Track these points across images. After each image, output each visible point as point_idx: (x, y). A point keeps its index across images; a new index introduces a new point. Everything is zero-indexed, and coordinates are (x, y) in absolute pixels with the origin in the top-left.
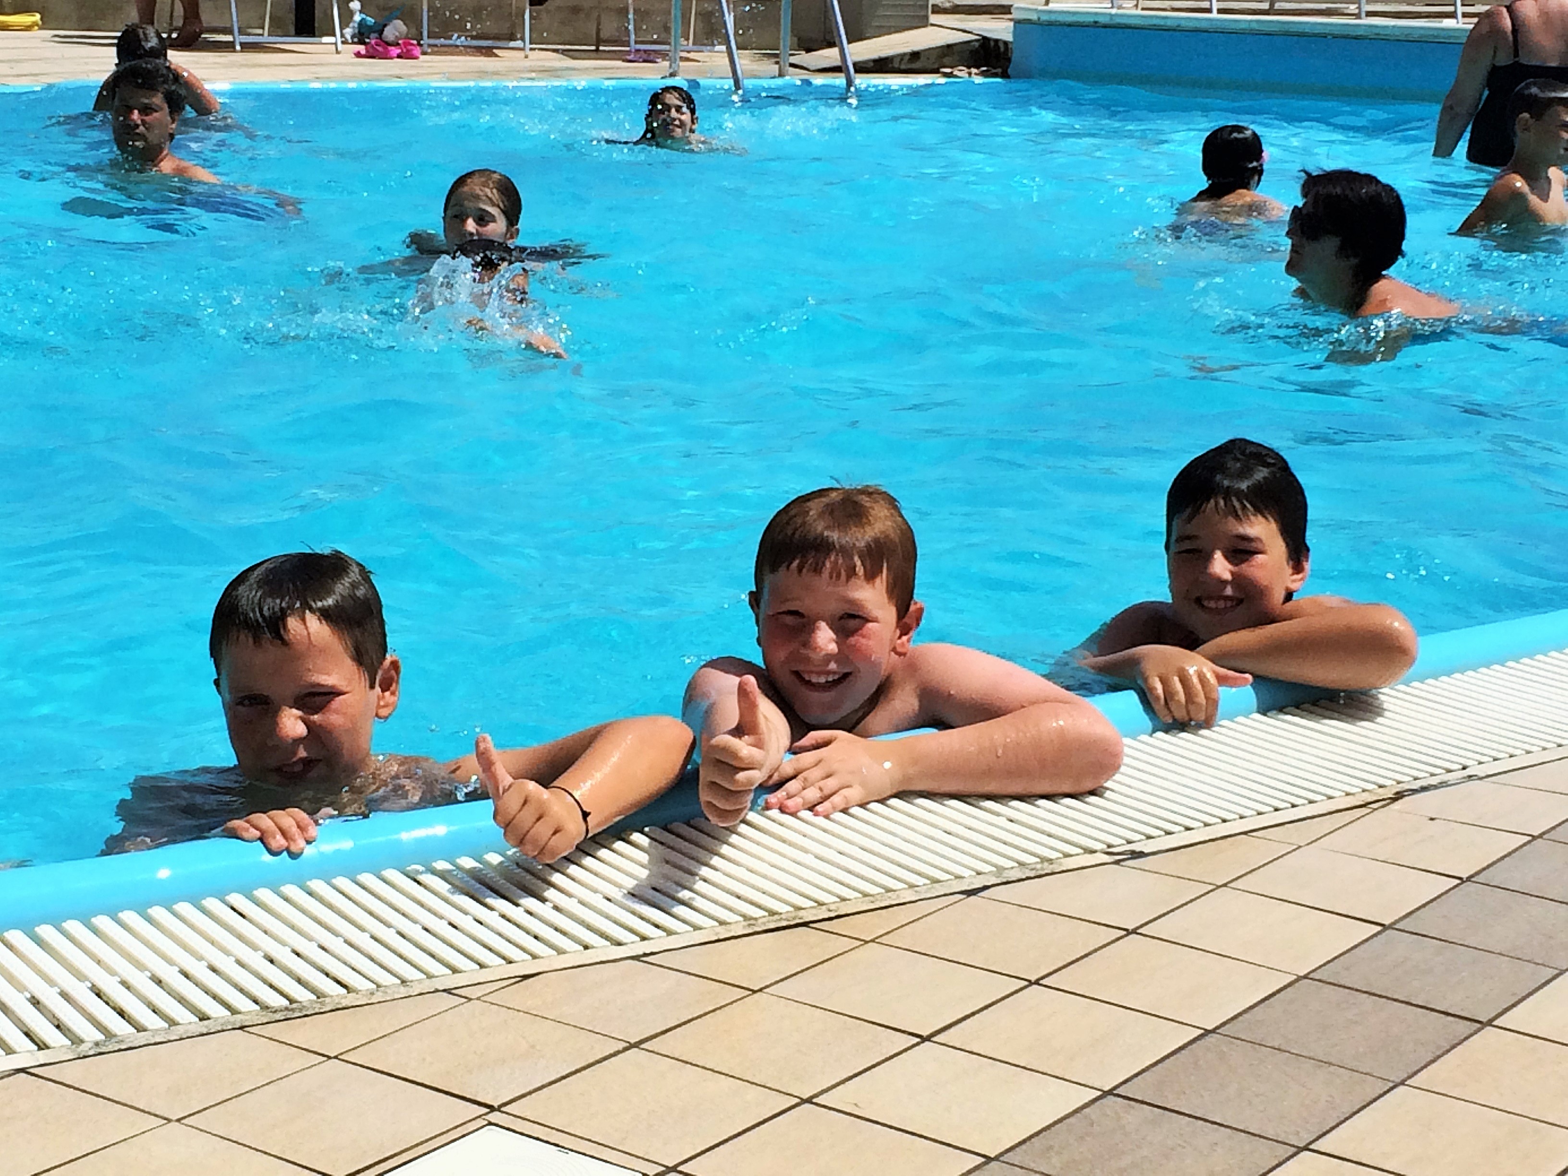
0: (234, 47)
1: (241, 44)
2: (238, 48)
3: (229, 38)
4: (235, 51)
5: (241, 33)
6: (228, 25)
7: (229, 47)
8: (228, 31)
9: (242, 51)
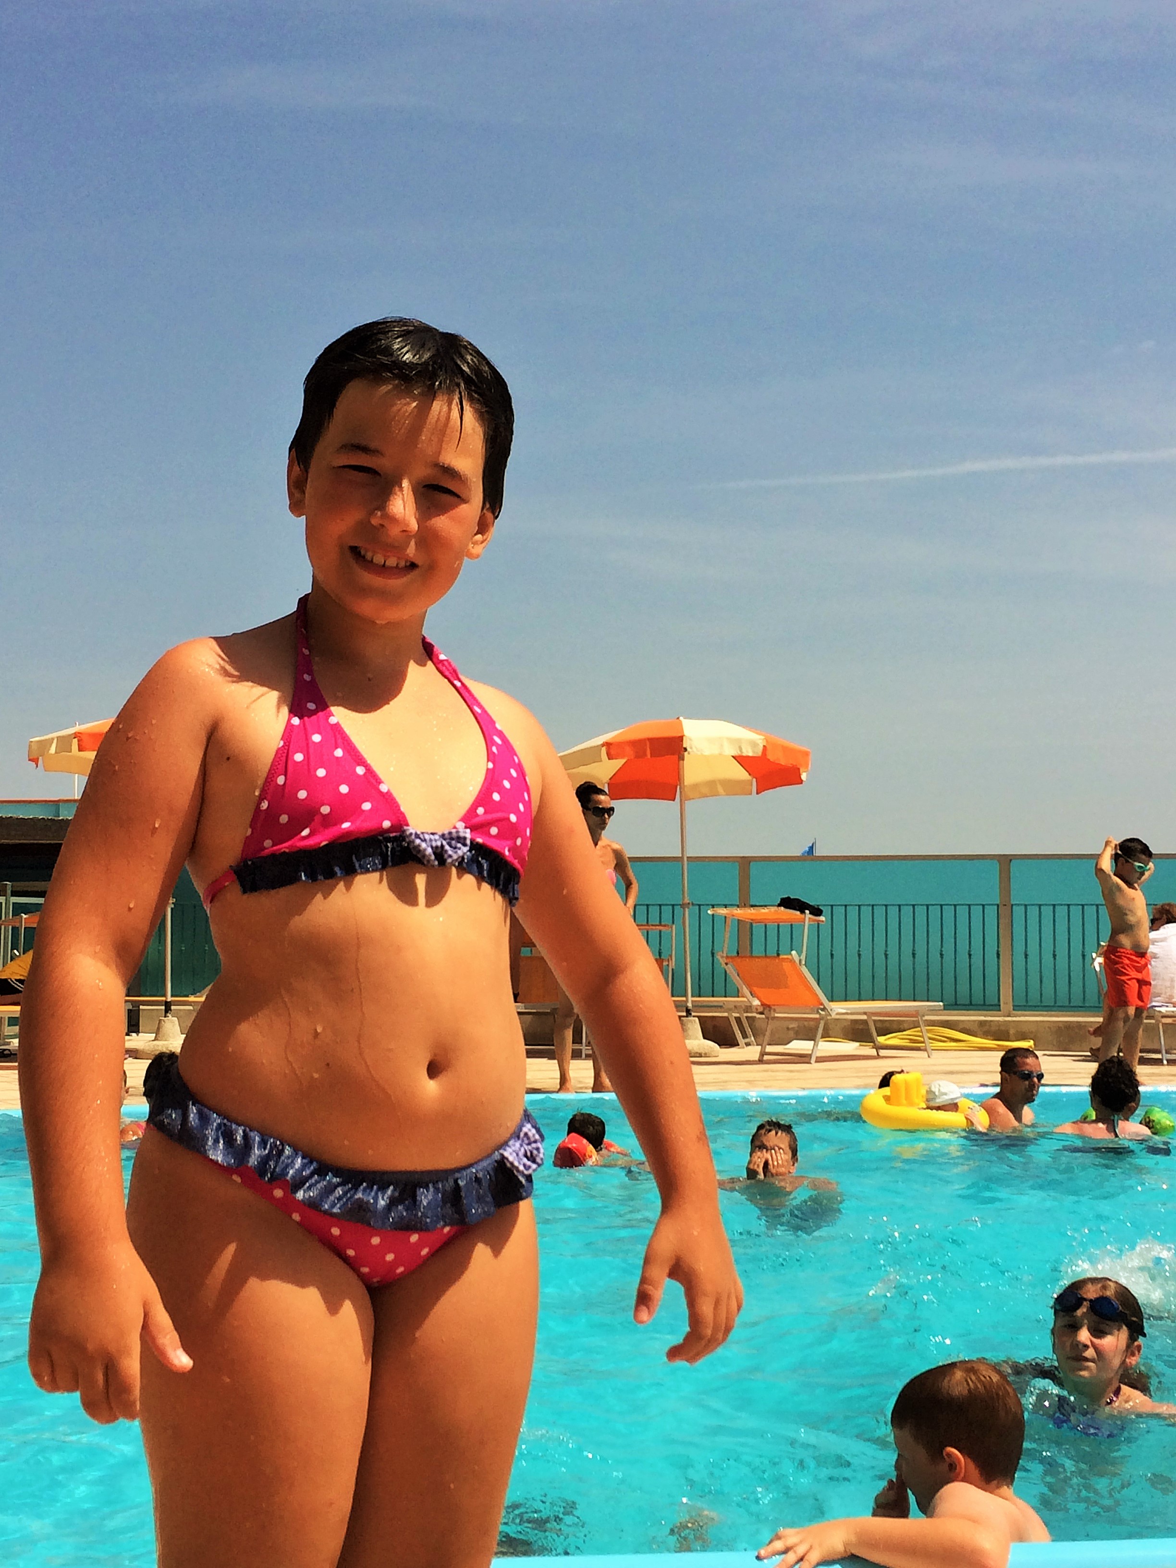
0: (1162, 1062)
1: (1168, 1061)
2: (1165, 1062)
3: (1159, 1056)
4: (1163, 1065)
5: (1167, 1053)
6: (1159, 1048)
7: (1158, 1062)
8: (1158, 1051)
9: (1168, 1065)
